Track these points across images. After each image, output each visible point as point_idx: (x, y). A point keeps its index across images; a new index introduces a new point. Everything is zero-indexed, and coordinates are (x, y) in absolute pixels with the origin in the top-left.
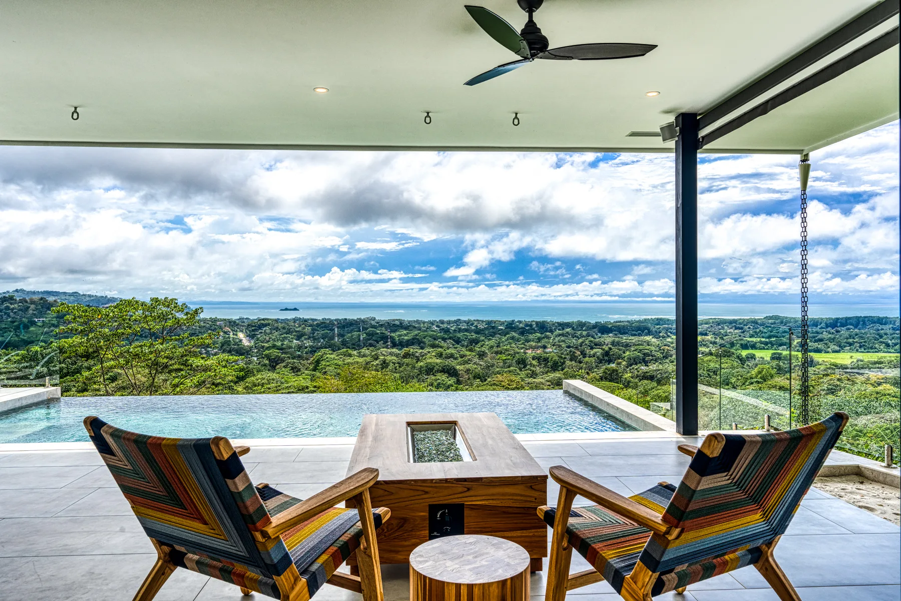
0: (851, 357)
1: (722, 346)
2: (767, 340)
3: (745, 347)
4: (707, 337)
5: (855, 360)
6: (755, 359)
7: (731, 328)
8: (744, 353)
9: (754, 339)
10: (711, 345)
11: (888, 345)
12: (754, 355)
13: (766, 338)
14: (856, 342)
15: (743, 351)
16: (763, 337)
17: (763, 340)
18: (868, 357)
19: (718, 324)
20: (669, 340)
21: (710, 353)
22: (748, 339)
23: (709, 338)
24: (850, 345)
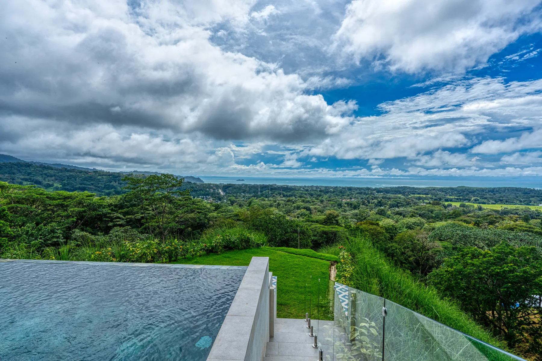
0: (501, 207)
1: (435, 200)
2: (458, 198)
3: (447, 200)
5: (503, 208)
6: (452, 206)
7: (440, 192)
8: (446, 203)
9: (451, 197)
10: (430, 199)
11: (521, 201)
12: (451, 204)
14: (504, 200)
17: (456, 197)
18: (510, 207)
19: (434, 190)
20: (410, 196)
21: (430, 203)
22: (449, 197)
23: (429, 196)
24: (501, 201)
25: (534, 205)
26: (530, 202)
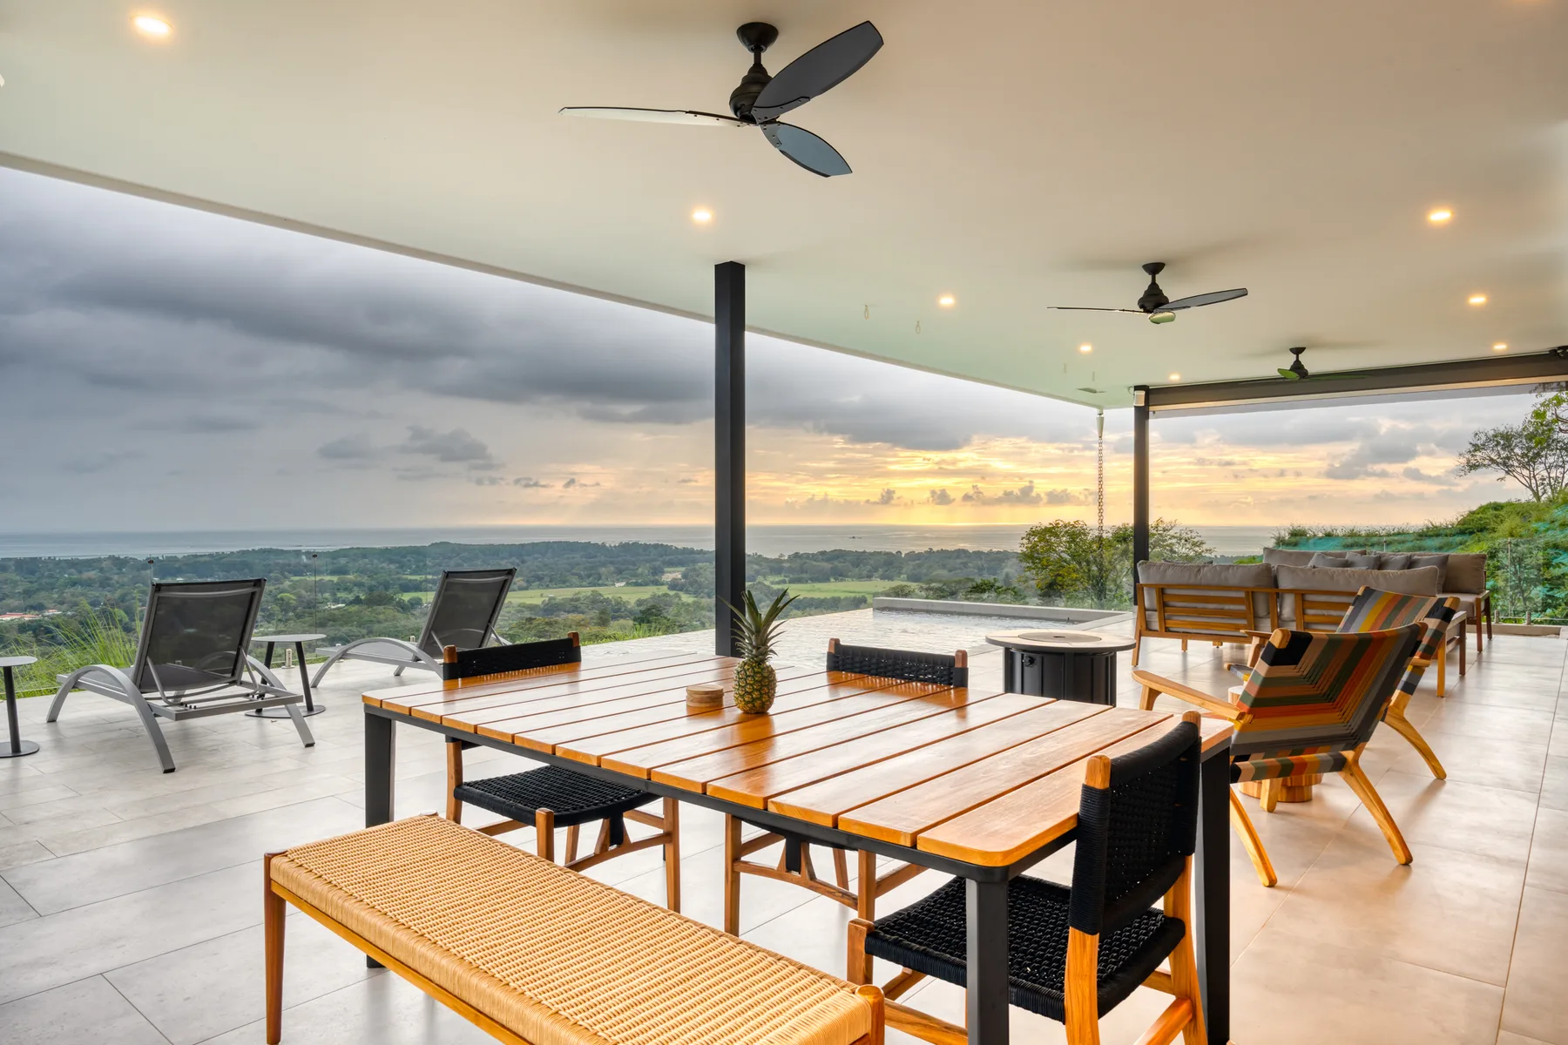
0: (542, 595)
1: (371, 589)
2: (435, 577)
3: (406, 588)
4: (349, 576)
5: (547, 599)
6: (421, 604)
7: (383, 562)
8: (406, 597)
9: (418, 578)
10: (356, 589)
11: (581, 577)
12: (420, 599)
13: (433, 574)
14: (546, 575)
15: (405, 594)
16: (429, 574)
17: (430, 577)
18: (562, 594)
19: (364, 556)
20: (287, 583)
21: (357, 601)
22: (410, 577)
23: (350, 577)
24: (540, 579)
25: (606, 585)
26: (600, 578)
